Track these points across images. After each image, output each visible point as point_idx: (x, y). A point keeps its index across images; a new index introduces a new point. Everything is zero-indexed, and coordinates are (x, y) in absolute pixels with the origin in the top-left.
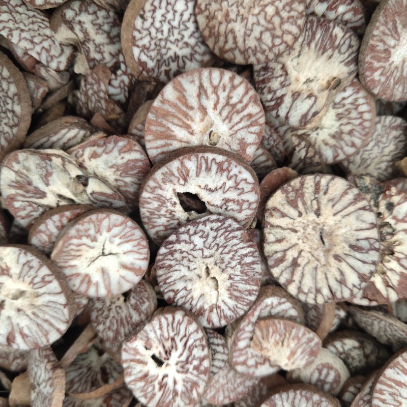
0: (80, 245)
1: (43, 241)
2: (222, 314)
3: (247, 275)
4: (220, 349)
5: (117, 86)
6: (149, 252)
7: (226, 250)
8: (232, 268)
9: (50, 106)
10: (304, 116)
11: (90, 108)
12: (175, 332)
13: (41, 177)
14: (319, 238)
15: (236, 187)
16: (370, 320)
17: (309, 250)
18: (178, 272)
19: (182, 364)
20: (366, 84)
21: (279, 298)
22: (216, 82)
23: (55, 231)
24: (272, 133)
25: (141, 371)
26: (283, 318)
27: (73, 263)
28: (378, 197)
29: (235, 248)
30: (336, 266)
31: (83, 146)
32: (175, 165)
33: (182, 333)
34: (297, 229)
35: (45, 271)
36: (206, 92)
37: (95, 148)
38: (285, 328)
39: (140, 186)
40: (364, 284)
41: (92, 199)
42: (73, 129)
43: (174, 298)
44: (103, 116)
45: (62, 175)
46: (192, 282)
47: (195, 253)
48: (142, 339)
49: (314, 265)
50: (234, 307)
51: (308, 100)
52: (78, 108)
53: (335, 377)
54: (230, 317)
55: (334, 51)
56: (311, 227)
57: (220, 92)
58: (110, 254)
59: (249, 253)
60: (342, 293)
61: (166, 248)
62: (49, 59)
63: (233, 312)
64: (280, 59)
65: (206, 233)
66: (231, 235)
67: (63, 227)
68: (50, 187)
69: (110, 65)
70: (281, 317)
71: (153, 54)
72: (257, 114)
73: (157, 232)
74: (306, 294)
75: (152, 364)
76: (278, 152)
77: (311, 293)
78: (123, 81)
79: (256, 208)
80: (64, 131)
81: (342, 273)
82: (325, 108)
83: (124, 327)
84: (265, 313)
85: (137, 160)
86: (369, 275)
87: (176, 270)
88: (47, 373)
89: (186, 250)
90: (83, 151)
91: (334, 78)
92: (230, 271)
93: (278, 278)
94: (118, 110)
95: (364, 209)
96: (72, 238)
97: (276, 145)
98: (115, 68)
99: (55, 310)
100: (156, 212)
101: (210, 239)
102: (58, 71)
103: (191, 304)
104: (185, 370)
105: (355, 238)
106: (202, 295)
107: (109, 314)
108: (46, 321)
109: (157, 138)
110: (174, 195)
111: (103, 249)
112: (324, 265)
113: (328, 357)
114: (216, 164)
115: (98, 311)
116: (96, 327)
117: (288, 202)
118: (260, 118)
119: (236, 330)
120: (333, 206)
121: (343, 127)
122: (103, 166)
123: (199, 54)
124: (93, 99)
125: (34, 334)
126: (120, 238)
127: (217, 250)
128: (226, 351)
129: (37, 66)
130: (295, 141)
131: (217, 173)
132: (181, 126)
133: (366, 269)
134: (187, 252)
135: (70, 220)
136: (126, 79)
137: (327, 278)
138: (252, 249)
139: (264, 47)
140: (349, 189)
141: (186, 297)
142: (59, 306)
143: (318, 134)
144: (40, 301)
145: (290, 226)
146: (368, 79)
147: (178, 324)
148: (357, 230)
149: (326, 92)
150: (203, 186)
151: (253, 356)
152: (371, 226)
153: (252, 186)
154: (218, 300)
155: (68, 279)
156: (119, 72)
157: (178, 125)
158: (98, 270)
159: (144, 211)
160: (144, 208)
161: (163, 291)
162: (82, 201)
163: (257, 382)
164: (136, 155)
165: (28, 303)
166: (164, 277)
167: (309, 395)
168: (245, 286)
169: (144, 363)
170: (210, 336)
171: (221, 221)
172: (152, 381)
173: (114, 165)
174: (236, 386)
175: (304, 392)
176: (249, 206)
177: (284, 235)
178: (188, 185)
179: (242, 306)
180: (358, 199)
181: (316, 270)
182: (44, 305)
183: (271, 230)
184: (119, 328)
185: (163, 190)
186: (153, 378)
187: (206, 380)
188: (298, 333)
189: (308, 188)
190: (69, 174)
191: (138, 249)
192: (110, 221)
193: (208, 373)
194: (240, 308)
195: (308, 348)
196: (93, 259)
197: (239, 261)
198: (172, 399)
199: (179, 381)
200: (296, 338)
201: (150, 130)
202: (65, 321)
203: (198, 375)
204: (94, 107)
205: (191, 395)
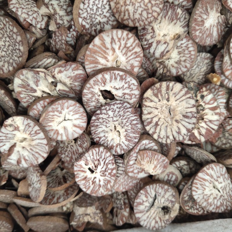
0: (53, 115)
1: (35, 114)
2: (122, 148)
3: (134, 130)
4: (121, 165)
5: (70, 37)
6: (87, 119)
7: (124, 118)
8: (127, 126)
9: (37, 47)
10: (162, 53)
11: (57, 48)
12: (100, 157)
13: (34, 82)
14: (168, 112)
16: (192, 151)
17: (164, 118)
18: (101, 128)
19: (103, 172)
20: (192, 37)
21: (149, 141)
22: (119, 36)
23: (41, 109)
24: (146, 61)
25: (83, 176)
26: (151, 150)
27: (50, 124)
28: (197, 93)
29: (128, 117)
30: (176, 125)
31: (54, 67)
32: (100, 76)
33: (103, 157)
34: (158, 108)
35: (37, 128)
36: (115, 41)
37: (61, 68)
38: (152, 155)
39: (83, 87)
40: (189, 134)
41: (59, 93)
42: (50, 59)
43: (99, 141)
44: (64, 52)
45: (45, 81)
46: (108, 133)
47: (109, 119)
48: (84, 160)
49: (166, 125)
50: (128, 145)
51: (164, 45)
52: (51, 48)
53: (176, 178)
54: (126, 149)
55: (177, 20)
56: (165, 107)
57: (122, 41)
58: (68, 120)
59: (135, 119)
60: (179, 138)
61: (95, 117)
62: (37, 23)
63: (127, 147)
64: (151, 24)
65: (114, 110)
66: (126, 110)
67: (45, 107)
68: (38, 87)
69: (67, 26)
70: (150, 149)
71: (88, 21)
72: (139, 52)
73: (91, 109)
74: (162, 139)
75: (89, 172)
76: (149, 70)
77: (164, 138)
78: (73, 35)
79: (138, 98)
80: (45, 60)
81: (179, 129)
82: (172, 49)
84: (142, 148)
85: (81, 74)
86: (192, 129)
88: (37, 178)
90: (54, 70)
91: (177, 34)
92: (126, 128)
93: (149, 131)
94: (71, 49)
95: (190, 98)
96: (50, 112)
97: (149, 67)
98: (70, 28)
99: (42, 147)
100: (90, 100)
101: (116, 113)
102: (41, 29)
103: (107, 144)
104: (104, 175)
105: (185, 112)
106: (113, 139)
107: (67, 149)
108: (37, 152)
109: (91, 63)
110: (99, 91)
111: (65, 117)
113: (172, 169)
114: (119, 76)
115: (61, 148)
116: (61, 156)
117: (154, 94)
118: (140, 54)
119: (129, 156)
120: (175, 97)
121: (181, 58)
122: (64, 77)
123: (111, 21)
124: (59, 43)
125: (31, 159)
126: (73, 112)
127: (120, 118)
128: (124, 166)
129: (31, 27)
130: (158, 65)
131: (120, 80)
132: (102, 58)
133: (190, 127)
134: (105, 119)
135: (48, 104)
136: (75, 34)
137: (172, 131)
138: (136, 117)
139: (143, 18)
140: (183, 88)
141: (105, 140)
142: (43, 145)
143: (169, 61)
144: (34, 143)
145: (155, 106)
146: (193, 35)
147: (101, 153)
148: (186, 108)
149: (173, 41)
150: (113, 87)
151: (136, 169)
152: (193, 106)
153: (137, 87)
154: (120, 141)
155: (47, 132)
156: (71, 30)
159: (84, 99)
160: (84, 97)
161: (94, 138)
162: (54, 94)
163: (138, 181)
164: (80, 72)
165: (28, 144)
166: (94, 131)
167: (163, 186)
168: (133, 135)
169: (85, 172)
170: (116, 159)
171: (121, 104)
172: (88, 181)
173: (70, 76)
174: (129, 183)
175: (160, 185)
176: (135, 97)
177: (152, 110)
178: (106, 86)
179: (132, 144)
180: (187, 93)
181: (167, 127)
182: (36, 145)
183: (145, 108)
184: (72, 156)
185: (94, 89)
186: (89, 179)
187: (115, 180)
188: (158, 157)
189: (163, 88)
190: (48, 81)
191: (82, 118)
192: (68, 104)
193: (115, 176)
194: (130, 145)
195: (163, 164)
196: (60, 122)
197: (130, 123)
198: (98, 189)
199: (101, 180)
200: (157, 159)
201: (87, 59)
202: (46, 152)
203: (111, 177)
204: (59, 48)
205: (107, 187)
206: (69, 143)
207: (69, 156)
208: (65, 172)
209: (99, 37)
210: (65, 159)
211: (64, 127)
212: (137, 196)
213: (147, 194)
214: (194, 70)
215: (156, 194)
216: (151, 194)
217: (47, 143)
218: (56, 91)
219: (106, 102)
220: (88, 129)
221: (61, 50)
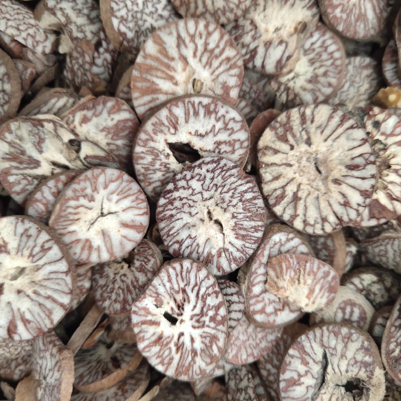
0: (78, 207)
1: (40, 211)
2: (231, 257)
3: (249, 212)
4: (235, 298)
5: (101, 65)
6: (148, 206)
7: (225, 189)
8: (234, 206)
9: (38, 87)
10: (279, 62)
11: (77, 84)
12: (185, 282)
13: (34, 145)
14: (314, 169)
15: (225, 128)
17: (308, 182)
18: (180, 220)
19: (197, 318)
21: (286, 233)
22: (192, 31)
23: (51, 198)
24: (251, 85)
25: (154, 334)
26: (294, 253)
27: (72, 228)
28: (363, 119)
29: (234, 186)
30: (338, 190)
31: (73, 111)
32: (164, 113)
33: (193, 282)
34: (292, 163)
35: (44, 236)
36: (184, 42)
37: (85, 112)
38: (298, 263)
40: (368, 201)
41: (86, 163)
42: (62, 97)
43: (180, 249)
44: (90, 90)
45: (56, 140)
46: (195, 228)
47: (193, 198)
48: (151, 296)
49: (315, 195)
50: (242, 247)
51: (279, 46)
53: (361, 314)
54: (240, 258)
56: (305, 159)
57: (197, 40)
58: (110, 213)
59: (249, 188)
60: (348, 215)
61: (165, 198)
62: (35, 44)
63: (242, 252)
64: (249, 15)
65: (203, 176)
67: (59, 192)
68: (43, 155)
71: (131, 25)
72: (235, 57)
73: (154, 189)
74: (313, 226)
75: (165, 323)
77: (318, 223)
78: (105, 60)
79: (248, 146)
80: (53, 101)
81: (344, 195)
82: (297, 51)
83: (131, 293)
84: (275, 251)
85: (126, 121)
86: (371, 190)
87: (178, 219)
88: (53, 359)
89: (186, 197)
90: (73, 117)
91: (300, 23)
92: (232, 209)
93: (282, 216)
94: (104, 83)
95: (352, 127)
96: (69, 199)
97: (258, 97)
98: (98, 45)
99: (57, 281)
100: (151, 168)
101: (208, 181)
102: (44, 54)
103: (197, 253)
104: (201, 324)
105: (349, 157)
106: (208, 240)
108: (48, 297)
109: (143, 94)
110: (166, 146)
111: (102, 209)
112: (325, 193)
113: (348, 293)
114: (203, 107)
115: (102, 288)
116: (102, 305)
117: (277, 138)
118: (237, 61)
119: (248, 274)
120: (322, 132)
121: (317, 71)
122: (94, 130)
124: (79, 73)
125: (37, 317)
126: (118, 195)
127: (216, 191)
128: (242, 300)
129: (24, 49)
130: (274, 86)
131: (205, 116)
132: (165, 79)
133: (366, 185)
134: (186, 198)
135: (65, 184)
136: (108, 57)
137: (330, 205)
138: (250, 185)
139: (232, 6)
140: (333, 112)
141: (191, 246)
142: (60, 276)
143: (295, 83)
144: (40, 275)
145: (284, 162)
146: (331, 16)
147: (187, 273)
148: (349, 150)
149: (295, 36)
150: (193, 133)
151: (271, 302)
152: (362, 142)
153: (241, 124)
154: (224, 243)
155: (68, 247)
156: (101, 50)
157: (162, 78)
158: (98, 232)
159: (138, 168)
160: (138, 164)
161: (167, 246)
162: (77, 167)
163: (279, 335)
164: (125, 115)
165: (29, 280)
166: (167, 229)
167: (336, 329)
168: (249, 223)
169: (156, 323)
170: (222, 286)
171: (215, 162)
172: (168, 344)
173: (105, 128)
174: (258, 342)
175: (331, 328)
176: (241, 145)
177: (279, 171)
178: (179, 133)
179: (250, 245)
180: (344, 120)
181: (318, 200)
182: (45, 279)
183: (266, 169)
184: (126, 296)
185: (155, 142)
186: (168, 340)
187: (226, 331)
188: (313, 267)
189: (294, 121)
190: (61, 140)
191: (137, 204)
192: (106, 176)
193: (226, 322)
194: (248, 248)
195: (326, 283)
196: (92, 222)
197: (239, 198)
198: (191, 361)
199: (196, 338)
200: (312, 273)
201: (136, 87)
202: (69, 292)
203: (216, 327)
204: (81, 82)
205: (211, 352)
206: (116, 272)
207: (118, 299)
208: (117, 348)
209: (154, 37)
210: (111, 309)
211: (102, 230)
212: (283, 364)
213: (304, 355)
214: (347, 93)
215: (325, 351)
216: (313, 354)
217: (69, 269)
218: (81, 160)
219: (183, 168)
220: (155, 233)
221: (85, 85)
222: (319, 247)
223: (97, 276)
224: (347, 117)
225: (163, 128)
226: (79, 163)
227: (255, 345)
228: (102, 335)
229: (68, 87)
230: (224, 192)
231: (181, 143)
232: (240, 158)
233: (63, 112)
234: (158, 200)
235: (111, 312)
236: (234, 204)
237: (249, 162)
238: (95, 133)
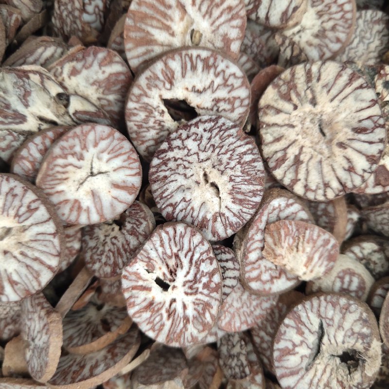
0: (66, 166)
1: (26, 170)
2: (227, 222)
3: (248, 175)
4: (230, 264)
5: (92, 13)
6: (141, 166)
7: (223, 150)
8: (232, 169)
10: (285, 13)
11: (66, 33)
12: (178, 247)
13: (19, 98)
14: (318, 131)
15: (225, 84)
17: (310, 145)
18: (174, 182)
19: (191, 284)
21: (286, 199)
23: (38, 156)
25: (145, 299)
26: (293, 219)
27: (60, 188)
28: (373, 79)
29: (232, 147)
30: (342, 154)
31: (61, 62)
32: (159, 66)
33: (186, 247)
34: (294, 124)
35: (30, 196)
37: (74, 63)
38: (297, 230)
40: (374, 167)
41: (75, 119)
42: (50, 46)
43: (173, 213)
44: (80, 39)
45: (42, 93)
46: (190, 191)
47: (189, 159)
48: (142, 261)
49: (318, 159)
50: (239, 212)
53: (359, 283)
54: (236, 224)
56: (308, 120)
58: (100, 173)
59: (248, 150)
60: (352, 181)
61: (159, 159)
63: (239, 218)
65: (199, 136)
67: (46, 149)
68: (30, 109)
70: (291, 218)
72: (237, 6)
73: (147, 148)
74: (315, 191)
75: (156, 288)
77: (320, 189)
78: (97, 6)
79: (249, 104)
80: (40, 50)
81: (349, 160)
84: (273, 217)
85: (118, 74)
86: (379, 155)
87: (173, 181)
88: (41, 321)
89: (181, 157)
90: (62, 68)
92: (229, 171)
93: (282, 180)
94: (95, 33)
95: (361, 87)
96: (56, 157)
97: (260, 52)
99: (45, 243)
100: (144, 125)
101: (205, 141)
103: (192, 217)
104: (194, 291)
105: (357, 120)
106: (203, 204)
107: (104, 249)
108: (36, 259)
109: (137, 46)
110: (160, 102)
111: (92, 168)
112: (329, 157)
113: (347, 262)
114: (201, 60)
116: (92, 267)
117: (280, 96)
118: (240, 10)
119: (245, 241)
120: (329, 91)
121: (325, 24)
122: (84, 84)
124: (68, 21)
125: (24, 278)
126: (109, 153)
127: (213, 151)
128: (237, 267)
130: (279, 40)
131: (203, 70)
132: (161, 29)
133: (374, 150)
134: (181, 159)
135: (53, 141)
136: (100, 4)
137: (334, 170)
138: (250, 146)
140: (342, 70)
142: (48, 238)
143: (300, 37)
144: (27, 236)
145: (287, 122)
147: (180, 237)
148: (357, 111)
150: (190, 88)
151: (266, 270)
152: (372, 103)
153: (242, 80)
154: (220, 207)
155: (56, 208)
157: (157, 28)
158: (88, 193)
159: (131, 124)
160: (130, 121)
161: (160, 208)
162: (65, 123)
163: (274, 303)
164: (117, 68)
165: (15, 241)
166: (160, 191)
167: (334, 300)
168: (247, 187)
169: (147, 289)
170: (217, 252)
171: (213, 121)
172: (159, 310)
173: (95, 81)
174: (253, 309)
175: (329, 298)
176: (241, 104)
177: (281, 132)
178: (175, 89)
179: (248, 210)
180: (353, 79)
181: (321, 164)
182: (32, 241)
183: (267, 129)
184: (117, 259)
185: (149, 97)
186: (160, 306)
187: (219, 299)
188: (312, 235)
189: (299, 79)
190: (48, 93)
191: (129, 164)
192: (96, 134)
193: (220, 290)
194: (245, 213)
195: (326, 251)
196: (81, 181)
197: (238, 160)
198: (183, 328)
199: (188, 305)
200: (311, 241)
201: (129, 37)
202: (57, 254)
203: (209, 294)
204: (70, 31)
205: (204, 319)
206: (107, 234)
207: (109, 262)
208: (107, 310)
210: (101, 272)
211: (92, 191)
212: (278, 333)
213: (300, 325)
214: (356, 50)
215: (321, 321)
216: (310, 324)
217: (57, 231)
218: (70, 116)
219: (178, 127)
220: (147, 195)
221: (75, 34)
222: (319, 213)
223: (87, 238)
224: (356, 76)
225: (158, 82)
226: (68, 119)
227: (249, 312)
228: (93, 296)
229: (57, 36)
230: (222, 154)
231: (177, 99)
232: (240, 118)
233: (51, 63)
234: (151, 160)
235: (100, 275)
236: (232, 167)
237: (249, 122)
238: (85, 87)
